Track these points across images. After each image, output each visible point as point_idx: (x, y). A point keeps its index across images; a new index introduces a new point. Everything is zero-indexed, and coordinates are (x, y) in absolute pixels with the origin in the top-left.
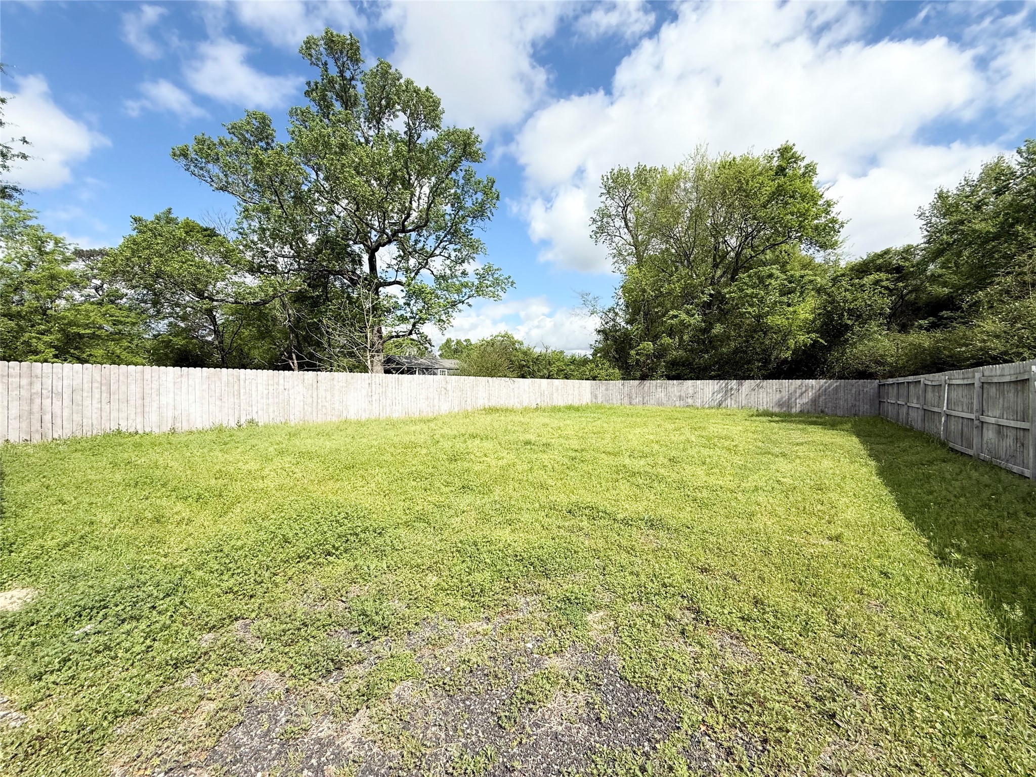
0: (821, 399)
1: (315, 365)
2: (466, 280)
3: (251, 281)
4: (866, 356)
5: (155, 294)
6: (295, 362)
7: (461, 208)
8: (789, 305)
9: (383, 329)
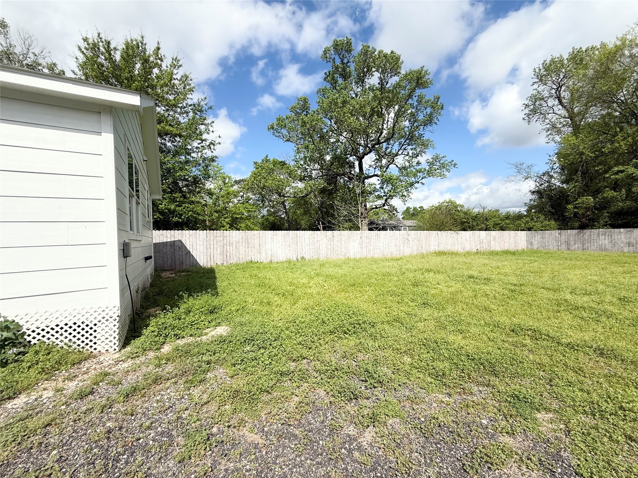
1: (331, 227)
2: (420, 167)
3: (301, 185)
5: (263, 197)
6: (321, 226)
7: (415, 121)
9: (368, 204)
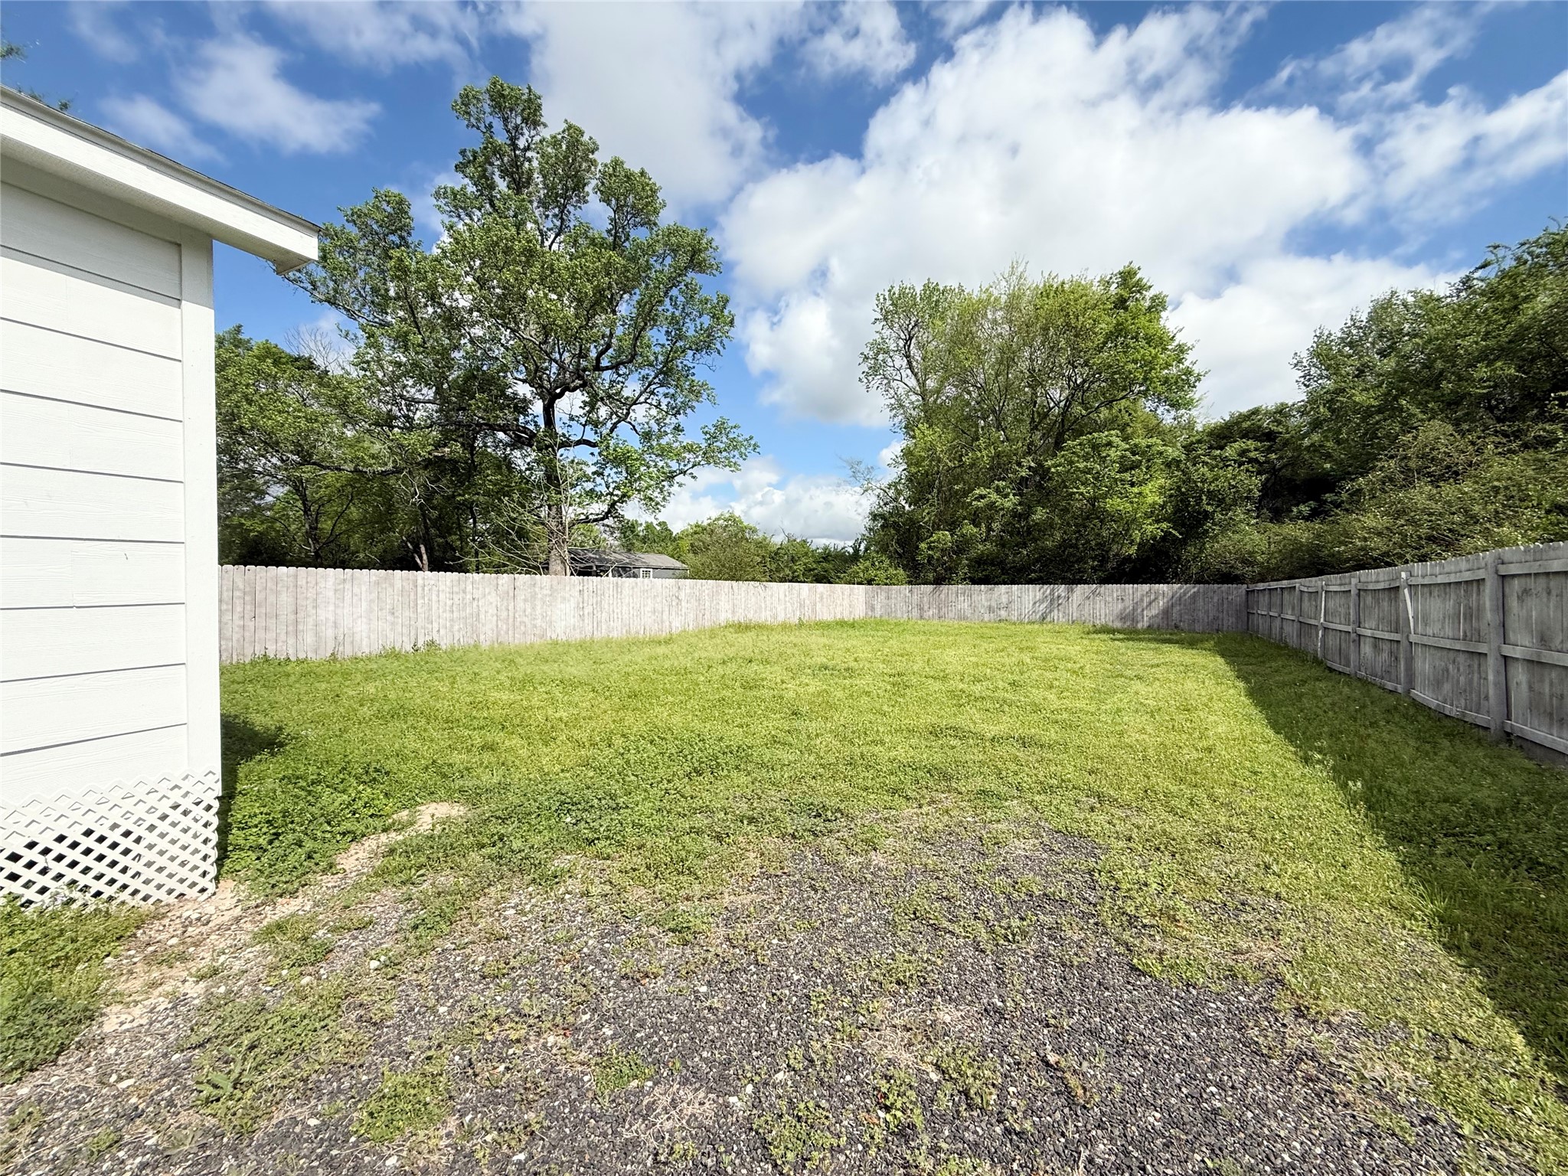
0: (1175, 611)
4: (1230, 553)
6: (425, 557)
7: (680, 337)
8: (1133, 485)
